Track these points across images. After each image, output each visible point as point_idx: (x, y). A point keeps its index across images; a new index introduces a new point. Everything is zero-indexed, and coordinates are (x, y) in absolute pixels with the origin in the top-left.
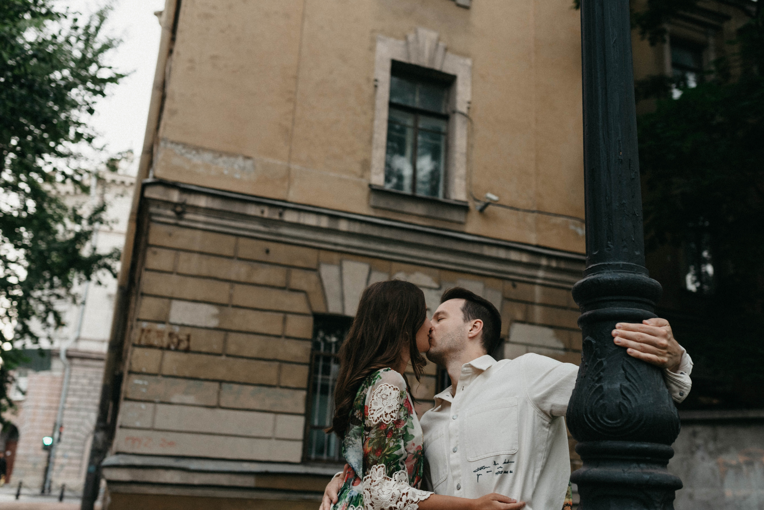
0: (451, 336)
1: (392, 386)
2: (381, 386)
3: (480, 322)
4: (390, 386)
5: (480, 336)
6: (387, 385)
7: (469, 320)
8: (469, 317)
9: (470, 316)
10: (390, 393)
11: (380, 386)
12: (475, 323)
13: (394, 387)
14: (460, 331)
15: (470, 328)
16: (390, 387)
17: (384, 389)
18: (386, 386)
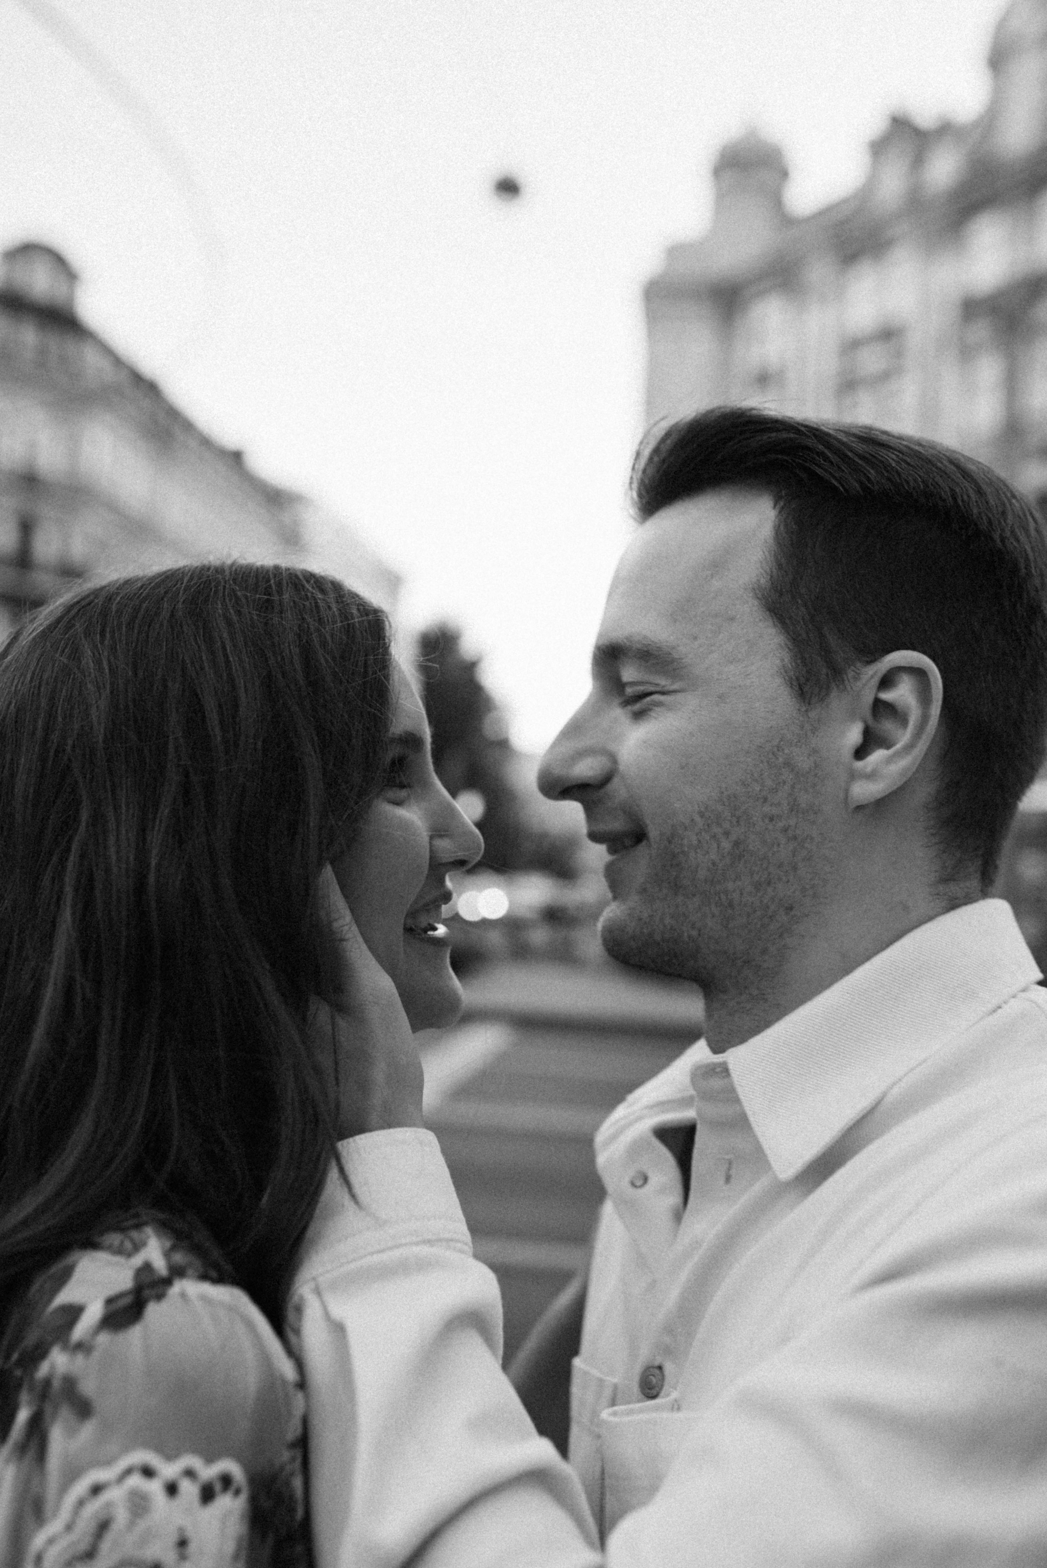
0: (727, 825)
1: (190, 1473)
2: (96, 1490)
3: (919, 673)
4: (169, 1470)
5: (925, 792)
6: (148, 1472)
7: (837, 673)
8: (826, 652)
9: (833, 640)
10: (183, 1543)
11: (81, 1487)
12: (887, 682)
13: (209, 1472)
14: (787, 775)
15: (854, 735)
16: (172, 1489)
17: (121, 1516)
18: (136, 1481)
